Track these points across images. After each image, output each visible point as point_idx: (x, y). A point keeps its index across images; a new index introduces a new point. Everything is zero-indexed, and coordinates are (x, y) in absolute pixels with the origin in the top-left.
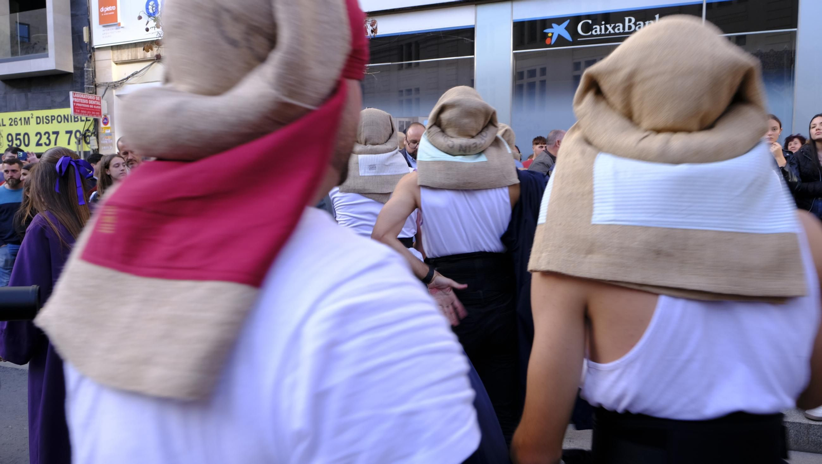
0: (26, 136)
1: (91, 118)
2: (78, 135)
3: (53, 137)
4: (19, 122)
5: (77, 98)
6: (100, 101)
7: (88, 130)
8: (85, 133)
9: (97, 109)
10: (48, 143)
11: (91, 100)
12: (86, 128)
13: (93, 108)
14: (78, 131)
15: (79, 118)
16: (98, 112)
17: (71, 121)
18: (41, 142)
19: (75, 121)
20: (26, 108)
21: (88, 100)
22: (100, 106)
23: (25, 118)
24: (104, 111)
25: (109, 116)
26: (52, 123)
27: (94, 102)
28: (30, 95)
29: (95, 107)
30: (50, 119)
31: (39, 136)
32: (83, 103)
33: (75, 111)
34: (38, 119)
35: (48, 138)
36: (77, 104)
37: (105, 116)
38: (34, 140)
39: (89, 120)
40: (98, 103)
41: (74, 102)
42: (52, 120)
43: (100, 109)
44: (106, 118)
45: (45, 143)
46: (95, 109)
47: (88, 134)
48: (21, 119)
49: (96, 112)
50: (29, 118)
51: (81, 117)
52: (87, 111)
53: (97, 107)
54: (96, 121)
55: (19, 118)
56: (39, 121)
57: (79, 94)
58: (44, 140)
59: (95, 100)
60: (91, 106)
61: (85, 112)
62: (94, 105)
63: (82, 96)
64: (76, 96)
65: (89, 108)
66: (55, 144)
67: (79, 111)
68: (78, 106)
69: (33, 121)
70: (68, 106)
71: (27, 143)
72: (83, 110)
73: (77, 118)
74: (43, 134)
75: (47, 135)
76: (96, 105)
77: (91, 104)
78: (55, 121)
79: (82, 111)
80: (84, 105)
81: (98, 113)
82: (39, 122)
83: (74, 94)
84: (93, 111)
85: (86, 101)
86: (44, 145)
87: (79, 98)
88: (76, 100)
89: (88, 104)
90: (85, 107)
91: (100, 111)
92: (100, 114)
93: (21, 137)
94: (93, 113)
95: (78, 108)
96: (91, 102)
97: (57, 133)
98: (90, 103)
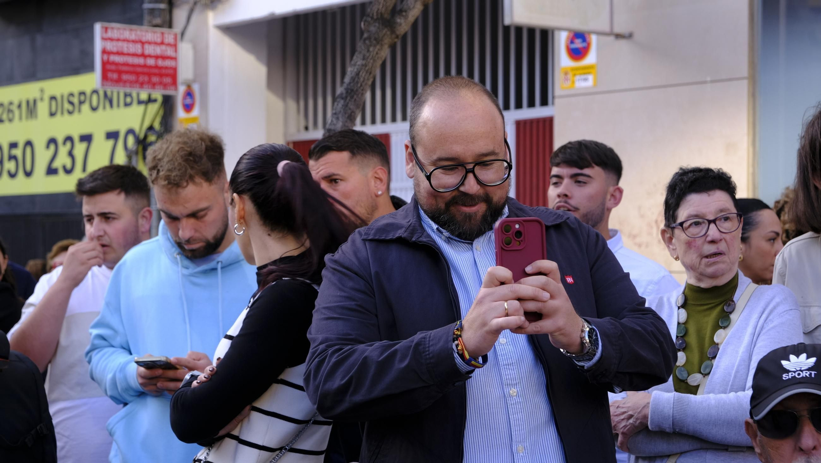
0: (28, 150)
1: (158, 95)
2: (131, 140)
3: (80, 149)
4: (17, 112)
5: (111, 39)
6: (175, 46)
7: (151, 128)
8: (146, 137)
9: (166, 68)
10: (69, 166)
11: (149, 43)
12: (147, 124)
13: (156, 67)
14: (131, 131)
15: (134, 95)
16: (167, 75)
17: (118, 105)
18: (57, 164)
19: (126, 105)
20: (31, 76)
21: (143, 43)
22: (175, 59)
23: (28, 102)
24: (185, 72)
25: (196, 88)
26: (80, 111)
27: (158, 50)
28: (39, 39)
29: (160, 63)
30: (75, 100)
31: (52, 147)
32: (128, 54)
33: (105, 77)
34: (54, 103)
35: (71, 154)
36: (114, 58)
37: (189, 87)
38: (43, 157)
39: (155, 101)
40: (170, 52)
41: (104, 52)
42: (81, 103)
43: (175, 69)
44: (189, 94)
45: (64, 168)
46: (161, 68)
47: (152, 138)
48: (19, 106)
49: (161, 75)
50: (35, 101)
51: (138, 95)
52: (137, 74)
53: (168, 63)
54: (168, 103)
55: (16, 102)
56: (57, 106)
57: (120, 31)
58: (63, 159)
59: (162, 43)
60: (151, 62)
61: (132, 78)
62: (157, 57)
63: (127, 34)
64: (110, 34)
65: (145, 66)
66: (84, 170)
67: (115, 76)
68: (114, 63)
69: (43, 108)
70: (88, 67)
71: (28, 168)
72: (127, 72)
73: (130, 95)
74: (60, 140)
75: (69, 144)
76: (164, 58)
77: (150, 56)
78: (86, 108)
79: (125, 77)
80: (131, 60)
81: (168, 80)
82: (54, 109)
83: (106, 29)
84: (155, 74)
85: (138, 49)
86: (61, 171)
87: (118, 40)
88: (110, 46)
89: (143, 55)
90: (133, 66)
91: (173, 75)
92: (174, 83)
93: (18, 152)
94: (155, 79)
95: (113, 67)
96: (149, 50)
97: (87, 139)
98: (147, 52)
